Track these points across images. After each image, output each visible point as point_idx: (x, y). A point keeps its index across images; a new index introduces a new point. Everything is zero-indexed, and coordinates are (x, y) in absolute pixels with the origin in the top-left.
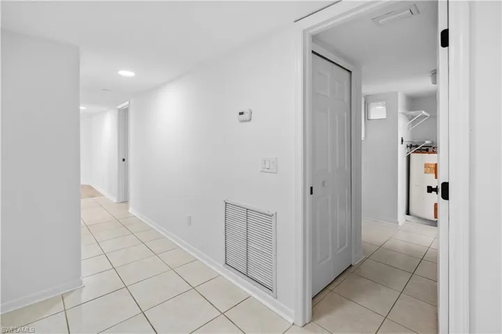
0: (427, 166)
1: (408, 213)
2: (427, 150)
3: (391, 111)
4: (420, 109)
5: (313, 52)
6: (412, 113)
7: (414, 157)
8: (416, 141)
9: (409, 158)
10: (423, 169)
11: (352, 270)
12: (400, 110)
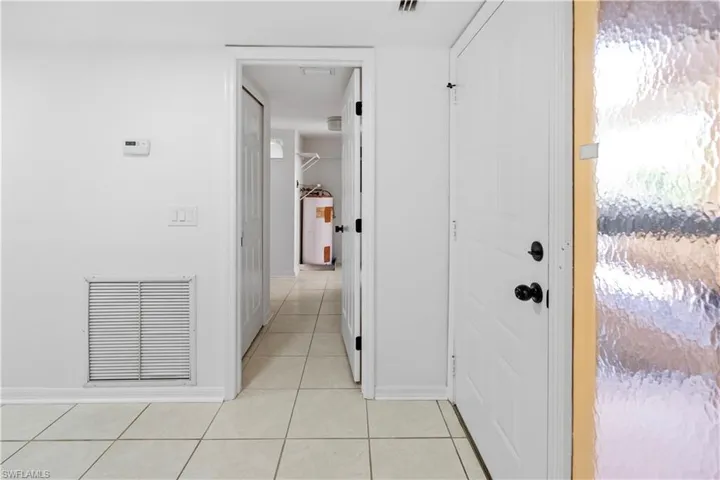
0: (318, 210)
1: (301, 262)
2: (318, 194)
3: (287, 150)
4: (314, 152)
5: (243, 88)
6: (307, 155)
7: (308, 201)
8: (309, 184)
9: (302, 203)
10: (315, 213)
11: (264, 330)
12: (297, 151)
